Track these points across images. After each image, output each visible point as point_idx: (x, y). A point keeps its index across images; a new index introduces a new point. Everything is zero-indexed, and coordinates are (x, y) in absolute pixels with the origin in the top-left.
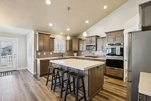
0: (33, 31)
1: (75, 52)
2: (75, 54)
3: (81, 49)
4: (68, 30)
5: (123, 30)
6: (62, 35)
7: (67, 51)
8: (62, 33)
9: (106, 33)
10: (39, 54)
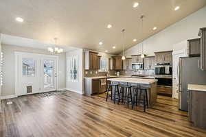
0: (82, 50)
1: (117, 71)
2: (118, 74)
3: (125, 68)
4: (114, 47)
5: (172, 51)
6: (107, 53)
7: (110, 70)
8: (106, 51)
9: (155, 53)
10: (87, 73)
